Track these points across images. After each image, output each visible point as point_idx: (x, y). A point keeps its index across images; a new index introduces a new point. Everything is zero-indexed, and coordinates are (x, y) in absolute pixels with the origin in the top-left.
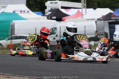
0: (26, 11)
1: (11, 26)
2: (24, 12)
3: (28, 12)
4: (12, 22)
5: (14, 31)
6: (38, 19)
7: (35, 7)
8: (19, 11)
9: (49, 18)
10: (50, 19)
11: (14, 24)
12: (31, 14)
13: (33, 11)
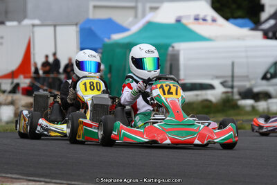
0: (209, 19)
1: (169, 58)
2: (204, 20)
3: (214, 20)
4: (173, 47)
5: (178, 70)
6: (239, 38)
7: (234, 6)
8: (192, 18)
9: (270, 34)
10: (271, 38)
11: (178, 51)
12: (221, 26)
13: (227, 19)
